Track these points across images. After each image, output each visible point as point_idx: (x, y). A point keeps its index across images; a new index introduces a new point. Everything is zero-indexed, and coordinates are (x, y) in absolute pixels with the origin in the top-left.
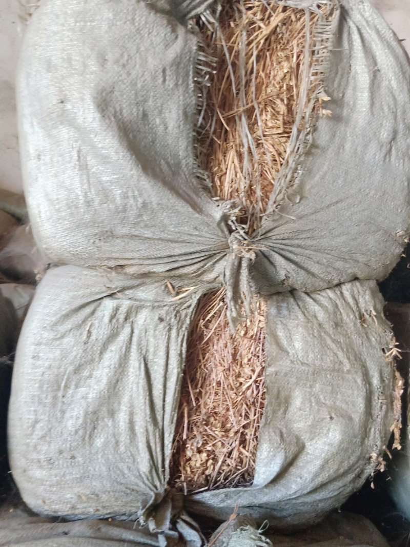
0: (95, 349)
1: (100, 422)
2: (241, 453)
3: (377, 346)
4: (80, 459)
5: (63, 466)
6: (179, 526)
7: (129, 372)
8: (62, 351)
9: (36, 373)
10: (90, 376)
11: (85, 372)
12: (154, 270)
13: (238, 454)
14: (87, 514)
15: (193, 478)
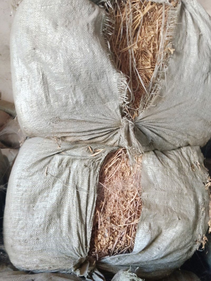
0: (50, 181)
1: (53, 220)
2: (127, 238)
3: (201, 181)
4: (41, 240)
5: (32, 244)
6: (93, 277)
7: (68, 194)
8: (33, 182)
9: (19, 194)
10: (48, 196)
11: (45, 194)
12: (82, 139)
13: (125, 238)
14: (45, 270)
15: (101, 251)
